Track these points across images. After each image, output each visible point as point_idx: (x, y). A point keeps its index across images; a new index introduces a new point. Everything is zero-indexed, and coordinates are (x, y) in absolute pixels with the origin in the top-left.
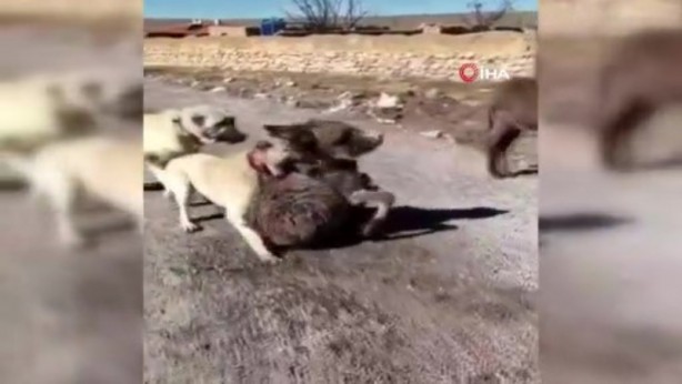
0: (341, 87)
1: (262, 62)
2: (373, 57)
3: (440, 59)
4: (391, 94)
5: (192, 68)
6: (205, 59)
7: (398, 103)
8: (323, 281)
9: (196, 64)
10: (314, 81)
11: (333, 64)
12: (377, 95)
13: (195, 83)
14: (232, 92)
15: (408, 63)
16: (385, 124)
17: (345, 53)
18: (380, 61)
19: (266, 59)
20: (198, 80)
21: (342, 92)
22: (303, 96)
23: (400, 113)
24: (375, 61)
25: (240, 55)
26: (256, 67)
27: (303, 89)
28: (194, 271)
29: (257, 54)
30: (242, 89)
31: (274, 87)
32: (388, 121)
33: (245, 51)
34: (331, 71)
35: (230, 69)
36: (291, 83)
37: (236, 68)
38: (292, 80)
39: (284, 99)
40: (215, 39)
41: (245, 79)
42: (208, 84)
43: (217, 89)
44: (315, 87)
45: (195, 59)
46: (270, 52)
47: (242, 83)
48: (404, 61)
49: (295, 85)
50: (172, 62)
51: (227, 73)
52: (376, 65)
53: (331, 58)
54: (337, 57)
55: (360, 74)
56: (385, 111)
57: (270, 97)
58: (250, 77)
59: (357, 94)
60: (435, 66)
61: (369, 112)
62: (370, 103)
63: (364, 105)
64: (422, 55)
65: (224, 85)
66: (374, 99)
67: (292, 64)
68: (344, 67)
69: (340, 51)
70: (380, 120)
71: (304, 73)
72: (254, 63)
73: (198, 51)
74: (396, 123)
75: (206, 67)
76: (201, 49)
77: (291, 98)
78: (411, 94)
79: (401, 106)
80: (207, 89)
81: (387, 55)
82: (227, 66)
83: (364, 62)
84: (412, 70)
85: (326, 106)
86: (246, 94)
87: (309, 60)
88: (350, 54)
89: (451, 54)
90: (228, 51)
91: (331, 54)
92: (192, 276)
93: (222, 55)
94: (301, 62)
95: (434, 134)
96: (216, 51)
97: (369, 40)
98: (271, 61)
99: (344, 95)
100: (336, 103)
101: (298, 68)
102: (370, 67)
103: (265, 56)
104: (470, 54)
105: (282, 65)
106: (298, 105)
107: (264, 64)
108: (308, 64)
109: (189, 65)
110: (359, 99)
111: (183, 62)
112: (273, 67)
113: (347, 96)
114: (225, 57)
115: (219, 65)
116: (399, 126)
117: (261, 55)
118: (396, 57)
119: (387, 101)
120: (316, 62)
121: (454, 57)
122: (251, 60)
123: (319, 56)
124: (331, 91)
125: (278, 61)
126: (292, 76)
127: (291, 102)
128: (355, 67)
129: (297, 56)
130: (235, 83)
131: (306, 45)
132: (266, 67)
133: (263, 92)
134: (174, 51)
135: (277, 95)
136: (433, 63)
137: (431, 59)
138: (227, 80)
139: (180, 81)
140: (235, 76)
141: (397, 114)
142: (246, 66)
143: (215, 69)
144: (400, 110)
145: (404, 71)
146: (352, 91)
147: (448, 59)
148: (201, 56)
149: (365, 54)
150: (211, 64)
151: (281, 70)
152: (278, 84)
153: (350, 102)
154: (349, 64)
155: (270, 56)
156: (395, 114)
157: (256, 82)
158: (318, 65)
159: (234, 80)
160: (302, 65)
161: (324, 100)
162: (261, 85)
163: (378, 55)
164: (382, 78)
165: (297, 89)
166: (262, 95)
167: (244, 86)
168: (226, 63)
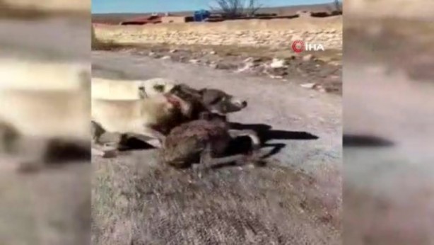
0: (245, 54)
1: (194, 39)
2: (266, 34)
3: (312, 33)
4: (279, 58)
5: (150, 44)
6: (158, 38)
7: (284, 65)
8: (234, 203)
9: (152, 42)
10: (228, 51)
11: (240, 38)
12: (270, 59)
13: (151, 54)
14: (174, 59)
15: (291, 37)
16: (275, 79)
17: (248, 31)
18: (272, 36)
19: (197, 37)
20: (153, 51)
21: (247, 58)
22: (221, 61)
23: (286, 71)
24: (268, 37)
25: (180, 35)
26: (191, 42)
27: (221, 56)
28: (139, 195)
29: (191, 34)
30: (181, 57)
31: (202, 56)
32: (278, 77)
33: (184, 32)
34: (239, 43)
35: (174, 44)
36: (213, 52)
37: (178, 43)
38: (214, 50)
39: (208, 63)
40: (165, 25)
41: (183, 51)
42: (159, 54)
43: (165, 58)
44: (229, 54)
45: (151, 38)
46: (200, 32)
47: (181, 53)
48: (288, 36)
49: (216, 53)
50: (136, 41)
51: (172, 47)
52: (268, 39)
53: (239, 35)
54: (243, 33)
55: (258, 45)
56: (276, 70)
57: (199, 62)
58: (186, 49)
59: (256, 59)
60: (309, 39)
61: (265, 72)
62: (265, 65)
63: (261, 66)
64: (300, 31)
65: (170, 55)
66: (268, 62)
67: (213, 39)
68: (247, 41)
69: (245, 31)
70: (272, 77)
71: (221, 45)
72: (189, 40)
73: (154, 33)
74: (283, 78)
75: (159, 43)
76: (155, 32)
77: (213, 62)
78: (293, 58)
79: (286, 66)
80: (159, 57)
81: (276, 32)
82: (172, 42)
83: (261, 37)
85: (235, 67)
86: (184, 60)
87: (225, 37)
88: (252, 33)
89: (320, 30)
90: (173, 32)
91: (239, 32)
92: (137, 199)
93: (169, 35)
94: (220, 38)
95: (310, 85)
96: (165, 33)
97: (264, 23)
98: (200, 38)
99: (247, 60)
100: (242, 65)
101: (217, 43)
102: (265, 41)
103: (196, 35)
104: (333, 30)
105: (207, 41)
106: (217, 67)
107: (196, 40)
108: (224, 40)
109: (147, 42)
110: (258, 61)
111: (144, 40)
112: (201, 42)
113: (250, 60)
114: (171, 36)
115: (167, 41)
116: (285, 80)
117: (193, 35)
118: (282, 33)
119: (277, 63)
120: (229, 38)
121: (321, 33)
122: (188, 38)
123: (232, 33)
124: (239, 57)
125: (205, 38)
126: (214, 48)
127: (213, 65)
128: (255, 40)
129: (217, 34)
130: (176, 54)
131: (223, 26)
132: (197, 42)
133: (195, 58)
134: (139, 33)
135: (204, 60)
136: (307, 36)
138: (171, 51)
139: (142, 53)
140: (177, 48)
141: (282, 72)
142: (184, 41)
143: (165, 44)
144: (285, 69)
145: (287, 43)
146: (254, 57)
147: (317, 34)
148: (155, 36)
149: (261, 32)
150: (162, 41)
151: (207, 44)
152: (204, 53)
153: (251, 64)
154: (251, 39)
155: (200, 36)
157: (190, 52)
158: (230, 41)
159: (176, 51)
160: (220, 40)
161: (234, 63)
162: (194, 54)
163: (269, 32)
164: (273, 48)
165: (217, 56)
166: (195, 61)
167: (183, 55)
168: (171, 40)
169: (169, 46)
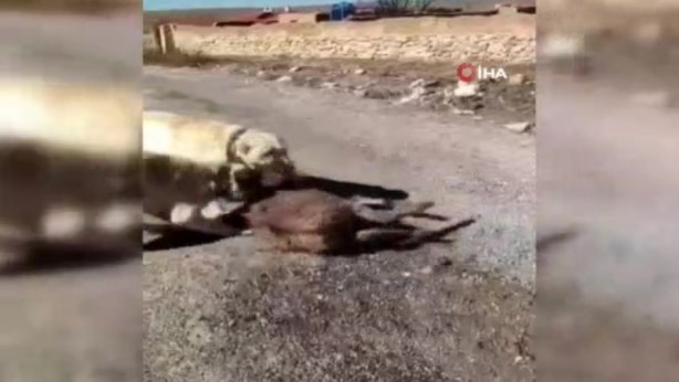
0: (412, 74)
1: (330, 49)
2: (447, 40)
3: (522, 40)
5: (259, 57)
6: (272, 47)
7: (477, 91)
9: (262, 54)
10: (383, 68)
11: (404, 48)
12: (454, 83)
13: (261, 73)
14: (298, 81)
15: (488, 45)
16: (462, 114)
17: (417, 37)
18: (455, 44)
19: (334, 45)
20: (263, 69)
21: (414, 80)
22: (373, 85)
23: (480, 102)
24: (450, 44)
25: (308, 42)
26: (324, 55)
27: (372, 77)
29: (325, 40)
30: (309, 78)
31: (342, 76)
32: (466, 112)
33: (314, 38)
34: (402, 56)
35: (298, 57)
36: (360, 71)
37: (304, 56)
38: (361, 67)
39: (352, 88)
40: (284, 27)
41: (311, 68)
42: (274, 73)
43: (285, 78)
44: (386, 75)
45: (261, 48)
46: (338, 38)
47: (308, 71)
48: (482, 44)
49: (364, 73)
50: (237, 52)
51: (295, 62)
52: (450, 49)
53: (403, 43)
54: (409, 40)
55: (433, 60)
56: (464, 100)
57: (337, 86)
58: (314, 64)
59: (429, 82)
60: (518, 48)
61: (445, 102)
62: (446, 93)
63: (439, 93)
64: (502, 37)
65: (290, 75)
66: (450, 87)
67: (359, 49)
68: (416, 52)
69: (411, 35)
70: (457, 111)
71: (373, 59)
72: (322, 50)
73: (265, 40)
74: (476, 114)
75: (274, 56)
76: (268, 38)
77: (359, 87)
78: (492, 81)
79: (480, 94)
80: (273, 78)
81: (462, 38)
82: (295, 53)
83: (438, 45)
84: (491, 53)
85: (397, 95)
86: (314, 84)
87: (379, 45)
88: (423, 39)
90: (296, 38)
91: (402, 38)
93: (290, 42)
94: (371, 47)
95: (522, 126)
96: (283, 39)
98: (339, 47)
99: (416, 83)
100: (408, 93)
101: (366, 56)
102: (444, 52)
103: (333, 42)
105: (350, 50)
106: (367, 95)
107: (333, 50)
108: (378, 50)
109: (254, 54)
110: (433, 86)
111: (251, 51)
112: (341, 54)
113: (419, 84)
114: (293, 44)
115: (287, 53)
116: (479, 118)
117: (329, 42)
118: (472, 40)
119: (465, 89)
120: (386, 48)
122: (319, 47)
123: (390, 40)
124: (402, 78)
125: (346, 48)
126: (363, 63)
127: (359, 93)
128: (428, 51)
129: (367, 41)
130: (301, 73)
131: (376, 29)
132: (335, 53)
133: (331, 81)
134: (243, 40)
135: (344, 83)
136: (514, 45)
137: (514, 41)
138: (293, 69)
139: (246, 71)
140: (302, 64)
141: (475, 104)
142: (314, 51)
143: (283, 57)
144: (480, 99)
145: (481, 54)
146: (426, 80)
147: (531, 40)
148: (268, 45)
149: (438, 38)
150: (279, 52)
151: (351, 56)
152: (345, 71)
153: (422, 90)
154: (421, 48)
155: (338, 44)
156: (474, 104)
157: (323, 70)
158: (388, 52)
159: (300, 69)
160: (372, 51)
161: (393, 90)
162: (329, 73)
163: (452, 37)
164: (458, 63)
165: (366, 78)
166: (330, 85)
167: (311, 75)
168: (293, 50)
169: (291, 59)
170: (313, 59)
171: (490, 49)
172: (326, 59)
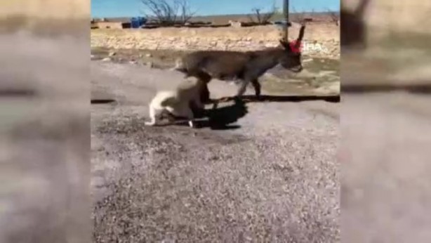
1: (132, 44)
2: (196, 40)
3: (233, 41)
6: (97, 42)
10: (163, 54)
11: (173, 44)
13: (92, 56)
14: (114, 60)
15: (216, 44)
17: (180, 38)
18: (200, 43)
19: (134, 42)
20: (93, 54)
24: (197, 42)
25: (118, 40)
26: (129, 47)
27: (156, 58)
29: (129, 39)
30: (120, 59)
31: (139, 58)
33: (123, 37)
34: (172, 48)
35: (112, 48)
36: (148, 55)
37: (117, 47)
38: (150, 53)
39: (145, 64)
40: (101, 30)
41: (121, 53)
43: (105, 59)
44: (163, 57)
46: (136, 38)
47: (120, 55)
48: (214, 43)
49: (151, 56)
51: (111, 51)
52: (197, 45)
53: (172, 41)
57: (137, 63)
58: (125, 52)
64: (223, 39)
65: (110, 57)
67: (150, 44)
68: (179, 46)
69: (178, 37)
71: (156, 50)
72: (127, 44)
75: (98, 47)
80: (100, 59)
81: (204, 39)
82: (110, 46)
83: (191, 43)
84: (217, 48)
85: (168, 67)
86: (123, 61)
87: (160, 42)
88: (183, 39)
89: (239, 38)
90: (112, 37)
91: (172, 38)
93: (108, 39)
94: (155, 43)
96: (104, 37)
97: (193, 31)
98: (137, 43)
101: (153, 47)
102: (195, 46)
103: (134, 40)
104: (248, 39)
105: (144, 45)
106: (152, 66)
107: (133, 45)
108: (159, 45)
112: (138, 47)
114: (109, 41)
115: (106, 45)
117: (131, 39)
118: (209, 40)
120: (163, 43)
121: (241, 40)
122: (125, 43)
123: (165, 39)
124: (171, 59)
125: (141, 44)
126: (150, 51)
127: (149, 64)
128: (186, 46)
129: (153, 40)
130: (116, 56)
131: (158, 33)
132: (135, 46)
133: (133, 60)
135: (140, 62)
136: (229, 43)
138: (111, 54)
140: (116, 51)
143: (103, 48)
145: (213, 48)
147: (238, 41)
148: (94, 40)
149: (191, 39)
150: (101, 45)
151: (143, 48)
152: (141, 55)
154: (182, 44)
155: (136, 40)
157: (128, 55)
158: (165, 45)
159: (114, 54)
160: (156, 45)
161: (167, 64)
162: (131, 57)
163: (198, 39)
165: (152, 58)
166: (133, 63)
167: (122, 57)
168: (110, 44)
169: (108, 49)
170: (121, 49)
171: (218, 45)
172: (129, 50)
